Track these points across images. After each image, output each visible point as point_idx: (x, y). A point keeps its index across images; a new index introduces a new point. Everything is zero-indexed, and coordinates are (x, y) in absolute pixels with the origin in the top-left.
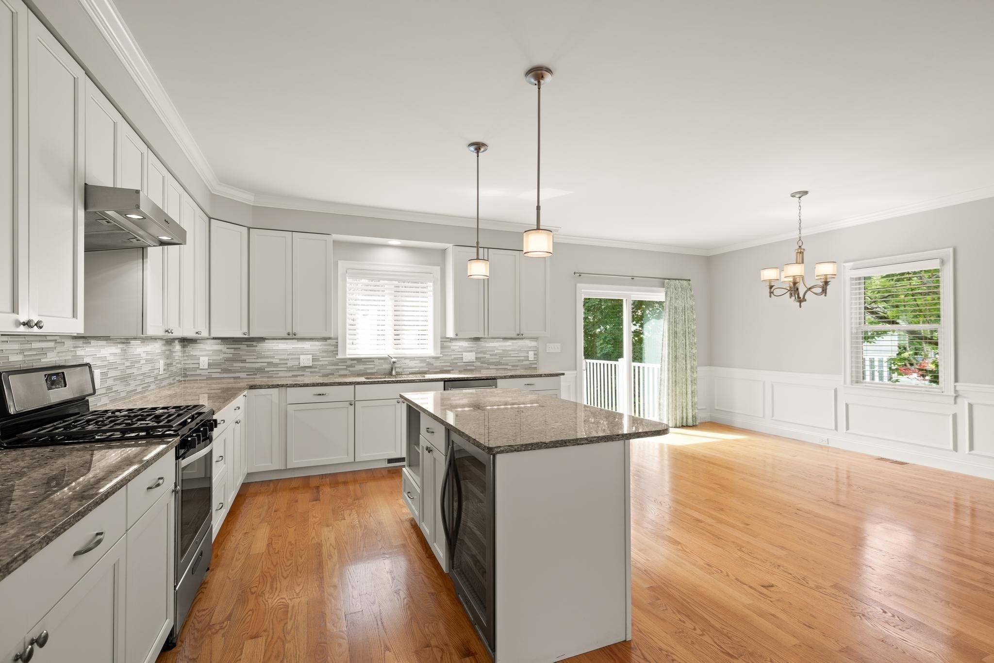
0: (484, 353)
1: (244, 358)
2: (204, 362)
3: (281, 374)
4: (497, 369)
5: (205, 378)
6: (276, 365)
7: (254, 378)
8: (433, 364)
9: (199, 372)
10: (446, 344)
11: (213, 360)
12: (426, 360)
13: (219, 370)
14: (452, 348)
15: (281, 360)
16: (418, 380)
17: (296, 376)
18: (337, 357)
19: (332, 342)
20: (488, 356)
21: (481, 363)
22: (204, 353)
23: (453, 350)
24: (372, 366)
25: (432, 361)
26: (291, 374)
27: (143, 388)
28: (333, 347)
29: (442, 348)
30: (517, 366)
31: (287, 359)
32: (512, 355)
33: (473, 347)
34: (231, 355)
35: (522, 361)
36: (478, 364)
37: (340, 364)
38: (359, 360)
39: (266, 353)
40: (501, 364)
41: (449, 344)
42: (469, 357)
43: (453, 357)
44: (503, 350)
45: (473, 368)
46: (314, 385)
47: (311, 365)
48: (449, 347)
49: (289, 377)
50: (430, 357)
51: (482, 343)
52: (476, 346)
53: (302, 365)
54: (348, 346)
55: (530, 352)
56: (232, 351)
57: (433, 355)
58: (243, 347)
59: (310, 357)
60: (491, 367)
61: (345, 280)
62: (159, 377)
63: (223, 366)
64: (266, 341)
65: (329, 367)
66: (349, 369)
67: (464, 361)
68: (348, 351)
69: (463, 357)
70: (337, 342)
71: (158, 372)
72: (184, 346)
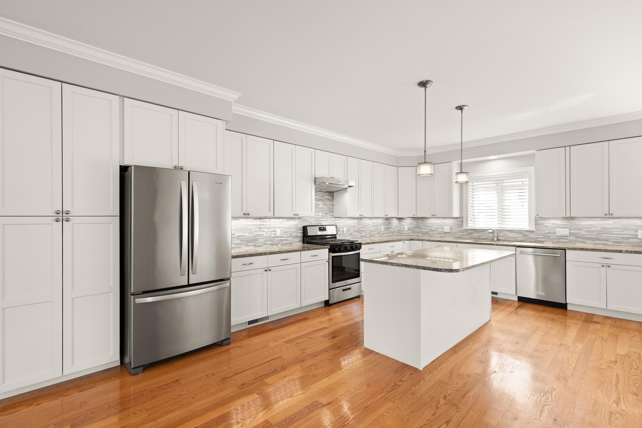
0: (579, 229)
1: (421, 226)
2: (406, 228)
3: (436, 235)
5: (406, 235)
6: (433, 231)
7: (424, 236)
8: (528, 236)
9: (405, 232)
10: (540, 222)
11: (410, 227)
12: (522, 233)
14: (545, 225)
15: (436, 228)
16: (495, 244)
17: (442, 237)
18: (463, 228)
19: (461, 220)
20: (583, 233)
21: (575, 238)
22: (406, 224)
23: (547, 227)
24: (484, 234)
25: (527, 234)
26: (440, 236)
27: (370, 236)
28: (461, 223)
29: (536, 224)
30: (621, 243)
31: (438, 228)
32: (614, 233)
33: (567, 225)
34: (416, 225)
35: (629, 238)
36: (572, 238)
37: (464, 232)
38: (475, 230)
39: (429, 225)
40: (599, 240)
41: (542, 222)
42: (566, 232)
43: (546, 231)
44: (602, 228)
45: (568, 241)
46: (436, 241)
47: (449, 232)
48: (543, 224)
50: (527, 231)
51: (576, 222)
52: (569, 223)
53: (445, 231)
54: (469, 222)
55: (639, 231)
56: (416, 223)
57: (528, 229)
58: (420, 221)
59: (449, 227)
60: (587, 241)
61: (467, 184)
62: (381, 232)
63: (413, 230)
64: (429, 219)
65: (459, 233)
66: (469, 235)
67: (557, 235)
68: (469, 225)
69: (556, 232)
70: (463, 220)
71: (380, 230)
72: (400, 221)
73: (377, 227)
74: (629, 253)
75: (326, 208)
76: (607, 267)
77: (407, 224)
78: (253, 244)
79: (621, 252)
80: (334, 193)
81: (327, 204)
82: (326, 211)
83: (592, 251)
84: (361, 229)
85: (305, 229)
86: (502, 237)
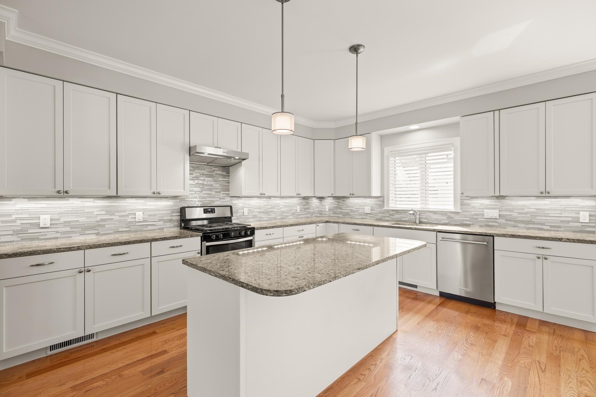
0: (512, 211)
1: (341, 207)
2: (327, 208)
3: (357, 217)
4: (528, 229)
5: (327, 216)
6: (354, 211)
7: (345, 218)
8: (453, 218)
9: (326, 213)
10: (466, 202)
11: (331, 207)
12: (446, 214)
13: (332, 213)
14: (472, 205)
15: (356, 209)
16: (414, 228)
17: (363, 219)
18: (383, 209)
19: (382, 199)
20: (515, 214)
21: (506, 221)
22: (327, 204)
23: (474, 207)
24: (405, 216)
25: (452, 215)
26: (361, 217)
27: (281, 217)
28: (382, 202)
29: (462, 205)
30: (560, 227)
31: (359, 209)
33: (496, 205)
34: (336, 205)
35: (568, 222)
36: (503, 221)
37: (386, 213)
38: (397, 211)
39: (350, 205)
40: (534, 223)
41: (469, 202)
42: (495, 214)
43: (473, 213)
44: (537, 209)
45: (497, 224)
46: (352, 224)
47: (370, 213)
48: (469, 204)
49: (360, 219)
50: (451, 212)
51: (506, 202)
52: (500, 204)
53: (366, 212)
54: (391, 202)
55: (581, 213)
56: (337, 203)
57: (453, 210)
58: (341, 201)
59: (370, 208)
60: (519, 225)
61: (388, 159)
63: (334, 211)
64: (350, 198)
65: (379, 215)
66: (390, 216)
67: (485, 217)
68: (391, 205)
69: (484, 214)
70: (384, 199)
71: (295, 211)
72: (321, 201)
73: (290, 208)
74: (571, 242)
75: (218, 185)
76: (544, 259)
77: (329, 203)
78: (96, 232)
79: (561, 241)
80: (230, 167)
81: (220, 181)
82: (218, 189)
83: (525, 238)
84: (269, 210)
85: (182, 210)
86: (425, 219)
